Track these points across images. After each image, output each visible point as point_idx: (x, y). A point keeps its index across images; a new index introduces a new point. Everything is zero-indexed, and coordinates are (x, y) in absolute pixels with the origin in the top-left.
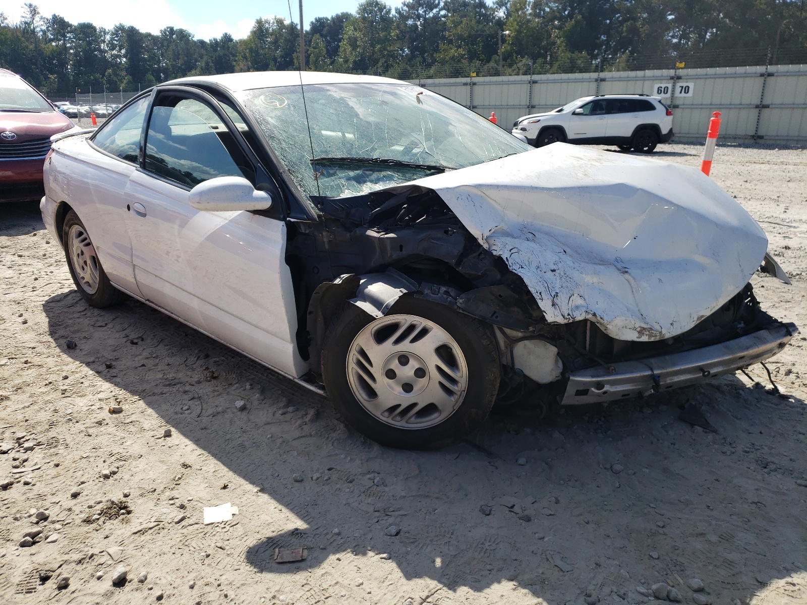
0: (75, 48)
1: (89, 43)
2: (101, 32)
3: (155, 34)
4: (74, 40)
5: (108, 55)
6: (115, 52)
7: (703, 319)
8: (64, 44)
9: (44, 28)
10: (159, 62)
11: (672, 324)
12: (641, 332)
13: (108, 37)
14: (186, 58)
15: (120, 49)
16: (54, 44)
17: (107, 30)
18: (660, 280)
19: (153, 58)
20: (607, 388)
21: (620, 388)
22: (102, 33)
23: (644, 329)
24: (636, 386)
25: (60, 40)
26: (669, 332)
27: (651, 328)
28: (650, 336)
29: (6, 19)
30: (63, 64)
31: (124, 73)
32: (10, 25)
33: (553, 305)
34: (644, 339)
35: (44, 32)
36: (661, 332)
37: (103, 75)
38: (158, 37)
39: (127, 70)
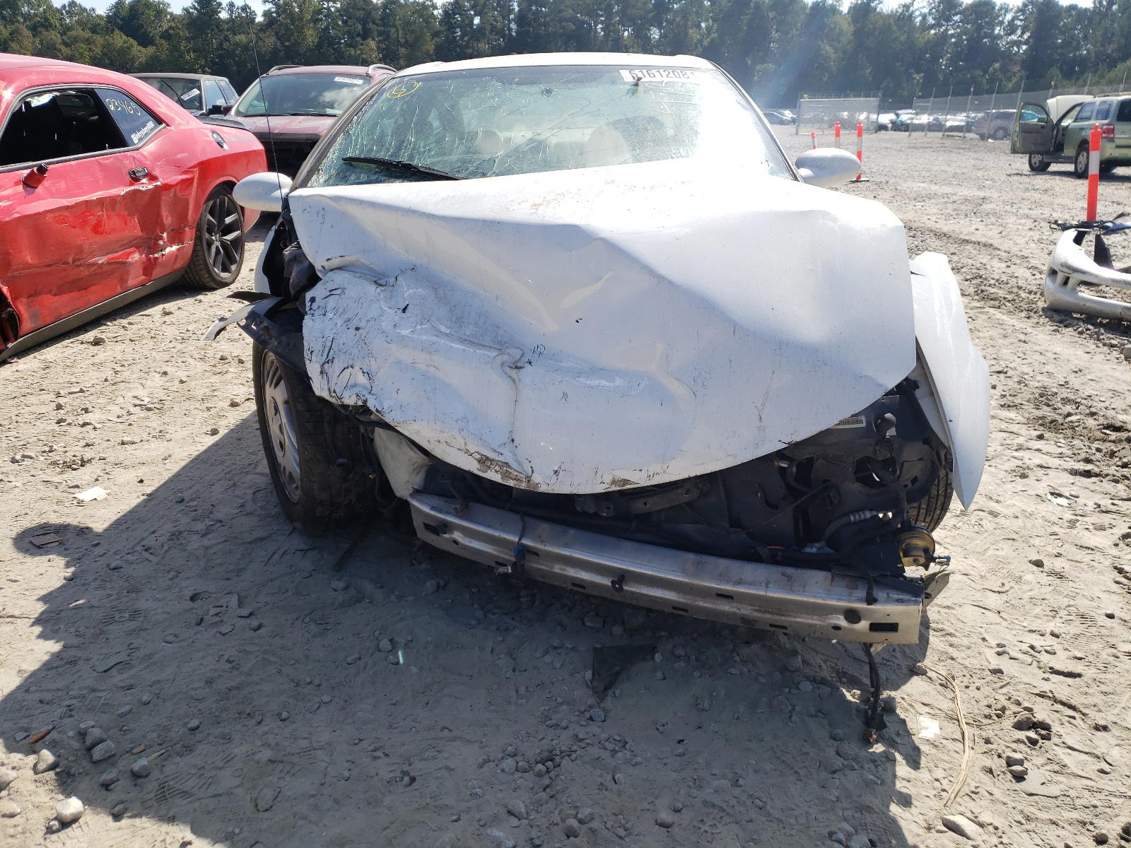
0: (959, 36)
1: (980, 27)
2: (1001, 9)
3: (1084, 7)
4: (961, 24)
5: (1002, 44)
6: (1014, 37)
7: (628, 487)
8: (947, 30)
9: (926, 11)
10: (1078, 48)
11: (556, 472)
12: (484, 461)
13: (1009, 17)
14: (1123, 41)
15: (1023, 33)
16: (933, 32)
17: (1011, 6)
18: (565, 395)
19: (1071, 43)
20: (457, 535)
21: (475, 544)
22: (1003, 12)
23: (487, 458)
24: (498, 551)
25: (941, 26)
26: (546, 483)
27: (507, 463)
28: (506, 475)
29: (881, 3)
30: (935, 58)
31: (1017, 68)
32: (884, 11)
33: (321, 372)
34: (493, 476)
35: (924, 17)
36: (529, 479)
37: (985, 72)
38: (1086, 10)
39: (1023, 62)
